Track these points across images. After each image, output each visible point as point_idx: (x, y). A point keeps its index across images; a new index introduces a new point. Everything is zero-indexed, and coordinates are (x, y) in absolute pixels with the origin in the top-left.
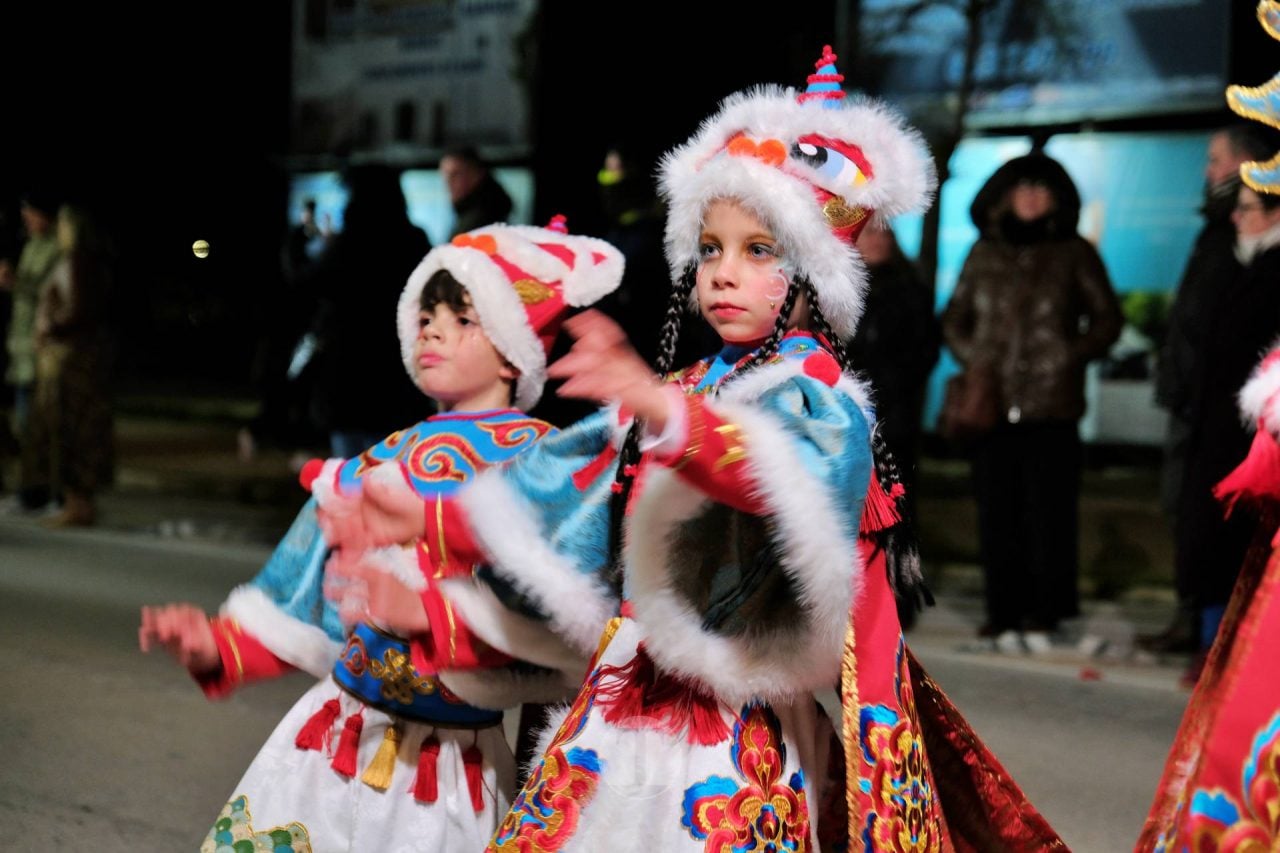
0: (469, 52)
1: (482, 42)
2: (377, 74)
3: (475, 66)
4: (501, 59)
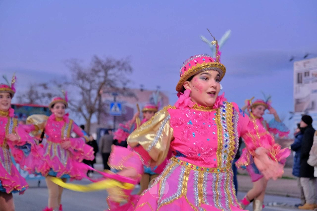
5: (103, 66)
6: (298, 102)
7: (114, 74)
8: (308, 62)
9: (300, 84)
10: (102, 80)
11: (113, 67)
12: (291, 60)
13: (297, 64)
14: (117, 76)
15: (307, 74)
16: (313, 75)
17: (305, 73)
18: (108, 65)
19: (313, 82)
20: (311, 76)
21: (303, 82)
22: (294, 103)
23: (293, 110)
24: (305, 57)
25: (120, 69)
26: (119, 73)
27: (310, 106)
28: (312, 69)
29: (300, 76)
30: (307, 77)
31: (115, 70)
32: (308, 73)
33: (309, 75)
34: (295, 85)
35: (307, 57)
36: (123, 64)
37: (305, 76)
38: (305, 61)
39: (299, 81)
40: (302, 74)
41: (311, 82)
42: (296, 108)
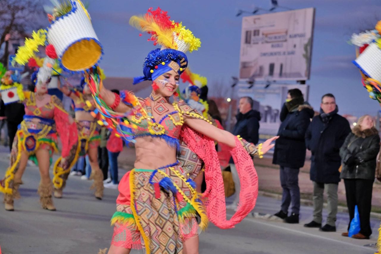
0: (291, 49)
1: (295, 46)
2: (265, 54)
3: (293, 53)
4: (300, 51)
5: (9, 7)
6: (245, 66)
7: (24, 17)
8: (259, 19)
9: (248, 45)
10: (8, 23)
11: (23, 9)
12: (239, 15)
13: (246, 20)
14: (27, 21)
15: (256, 33)
16: (263, 34)
17: (255, 31)
18: (16, 5)
19: (262, 43)
20: (261, 35)
21: (252, 42)
22: (240, 66)
23: (238, 75)
24: (255, 12)
25: (31, 12)
26: (30, 16)
27: (258, 72)
28: (262, 27)
29: (249, 34)
30: (257, 37)
31: (26, 12)
32: (258, 31)
33: (258, 34)
34: (243, 45)
35: (258, 13)
36: (35, 6)
37: (255, 35)
38: (255, 16)
39: (248, 41)
40: (250, 32)
41: (260, 43)
42: (241, 72)
